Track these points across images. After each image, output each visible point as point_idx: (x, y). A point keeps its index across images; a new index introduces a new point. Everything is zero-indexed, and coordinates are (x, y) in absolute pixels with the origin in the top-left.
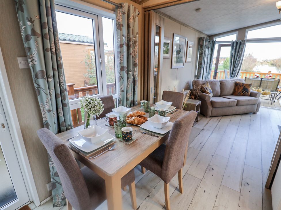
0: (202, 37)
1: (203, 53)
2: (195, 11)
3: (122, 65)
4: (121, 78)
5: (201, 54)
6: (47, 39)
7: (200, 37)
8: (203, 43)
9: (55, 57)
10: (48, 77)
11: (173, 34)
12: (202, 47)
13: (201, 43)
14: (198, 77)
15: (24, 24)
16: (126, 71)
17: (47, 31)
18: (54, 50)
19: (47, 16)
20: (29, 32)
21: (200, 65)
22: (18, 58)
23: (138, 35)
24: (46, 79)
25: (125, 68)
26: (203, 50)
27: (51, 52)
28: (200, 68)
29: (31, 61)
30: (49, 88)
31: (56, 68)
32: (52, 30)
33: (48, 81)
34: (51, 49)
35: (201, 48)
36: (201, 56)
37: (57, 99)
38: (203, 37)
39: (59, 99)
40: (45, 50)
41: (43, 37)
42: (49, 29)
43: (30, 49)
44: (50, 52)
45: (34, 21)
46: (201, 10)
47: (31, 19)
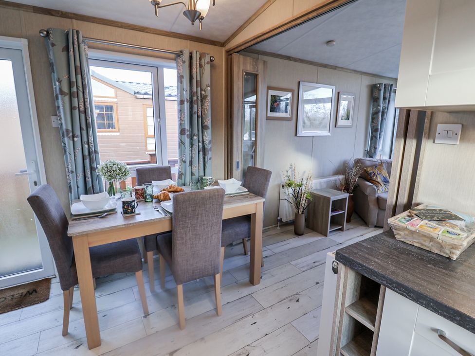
0: (377, 84)
1: (379, 112)
2: (326, 45)
3: (183, 127)
4: (182, 143)
5: (376, 113)
6: (74, 97)
7: (373, 85)
8: (379, 94)
9: (83, 116)
10: (73, 136)
11: (299, 82)
12: (377, 102)
13: (376, 94)
14: (370, 154)
15: (55, 85)
16: (188, 135)
17: (75, 89)
18: (82, 108)
19: (76, 75)
20: (58, 92)
21: (374, 134)
22: (52, 117)
23: (209, 88)
24: (71, 139)
25: (186, 132)
26: (379, 106)
27: (79, 110)
28: (374, 138)
29: (60, 120)
30: (74, 148)
31: (84, 127)
32: (81, 89)
33: (73, 140)
34: (79, 107)
35: (375, 103)
36: (375, 116)
37: (85, 161)
38: (379, 84)
39: (87, 162)
40: (72, 108)
41: (71, 95)
42: (77, 88)
43: (59, 107)
44: (77, 110)
45: (61, 81)
46: (334, 43)
47: (59, 79)
